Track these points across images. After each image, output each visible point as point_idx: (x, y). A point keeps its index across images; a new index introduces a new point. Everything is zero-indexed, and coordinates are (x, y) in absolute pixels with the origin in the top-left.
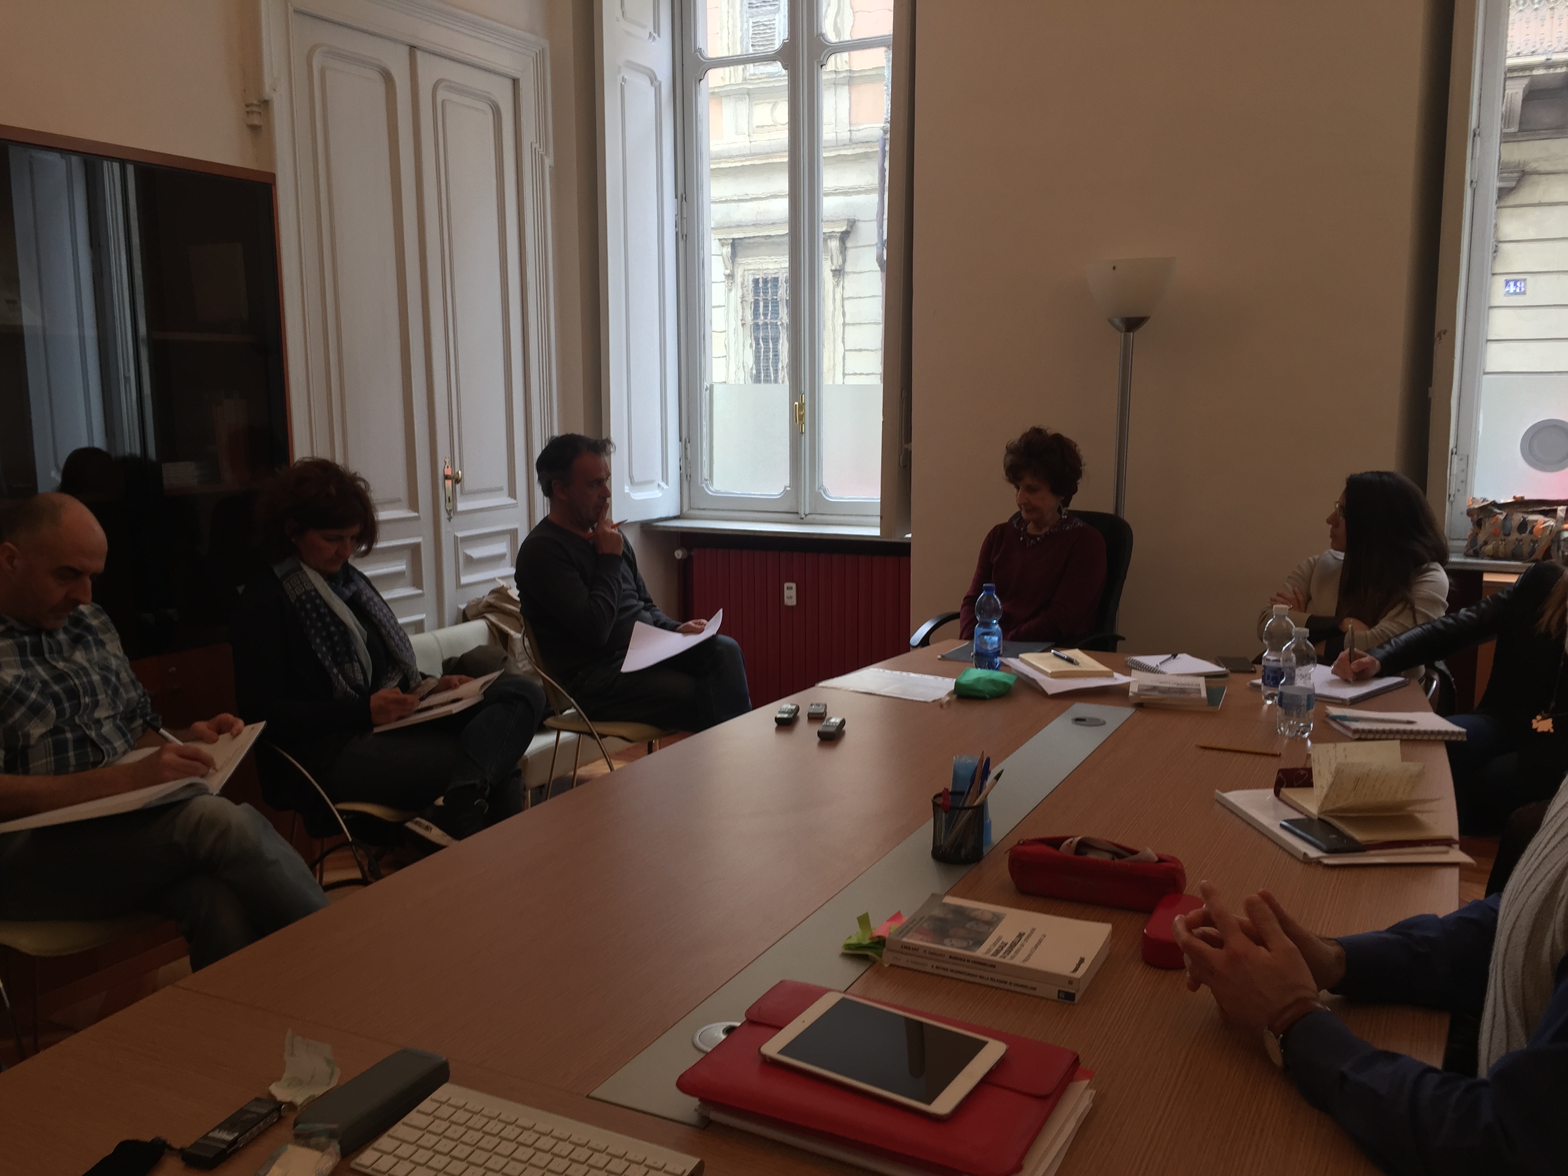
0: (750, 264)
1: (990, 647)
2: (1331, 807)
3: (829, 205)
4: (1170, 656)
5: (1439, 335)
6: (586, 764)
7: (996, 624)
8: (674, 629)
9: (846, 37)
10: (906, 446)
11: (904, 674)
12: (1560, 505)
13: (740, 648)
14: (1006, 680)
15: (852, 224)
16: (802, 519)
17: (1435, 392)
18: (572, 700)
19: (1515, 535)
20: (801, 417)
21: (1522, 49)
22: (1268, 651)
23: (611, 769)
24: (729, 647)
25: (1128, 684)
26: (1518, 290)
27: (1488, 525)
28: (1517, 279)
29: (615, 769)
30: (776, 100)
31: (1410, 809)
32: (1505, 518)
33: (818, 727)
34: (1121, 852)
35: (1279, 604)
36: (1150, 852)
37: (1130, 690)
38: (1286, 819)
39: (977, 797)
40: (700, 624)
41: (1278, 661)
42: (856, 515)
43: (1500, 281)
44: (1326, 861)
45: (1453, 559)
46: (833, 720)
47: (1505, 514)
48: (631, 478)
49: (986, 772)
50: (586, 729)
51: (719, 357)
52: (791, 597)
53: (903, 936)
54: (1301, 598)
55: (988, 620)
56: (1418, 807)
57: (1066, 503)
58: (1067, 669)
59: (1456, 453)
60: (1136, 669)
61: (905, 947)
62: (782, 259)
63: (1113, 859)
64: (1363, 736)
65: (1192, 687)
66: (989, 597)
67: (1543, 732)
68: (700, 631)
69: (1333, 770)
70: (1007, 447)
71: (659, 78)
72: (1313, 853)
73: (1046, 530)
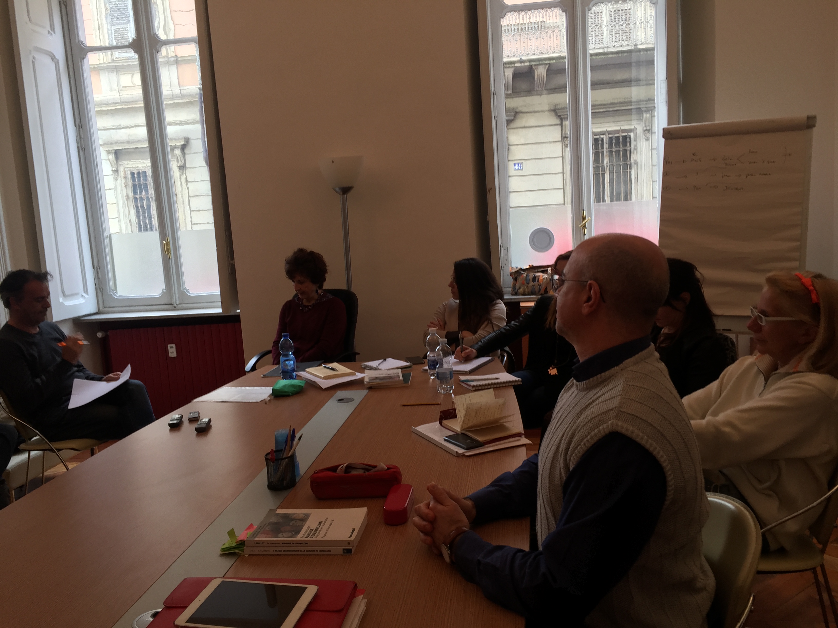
0: (127, 164)
1: (290, 367)
2: (466, 427)
3: (171, 131)
4: (383, 360)
5: (489, 190)
6: (50, 468)
7: (291, 354)
8: (100, 380)
9: (171, 37)
10: (231, 262)
11: (243, 388)
12: (548, 267)
13: (144, 385)
14: (300, 384)
15: (187, 140)
16: (175, 307)
17: (490, 218)
18: (37, 432)
19: (531, 283)
20: (168, 250)
21: (509, 54)
22: (429, 352)
23: (67, 469)
24: (137, 386)
25: (363, 378)
26: (520, 168)
27: (520, 280)
28: (519, 163)
29: (70, 469)
30: (133, 72)
31: (501, 421)
32: (526, 276)
33: (196, 425)
34: (368, 468)
35: (432, 328)
36: (383, 465)
37: (365, 380)
38: (446, 436)
39: (290, 451)
40: (117, 375)
41: (435, 356)
42: (207, 302)
43: (512, 164)
44: (466, 454)
45: (506, 297)
46: (204, 420)
47: (526, 274)
48: (63, 293)
49: (293, 437)
50: (47, 447)
51: (113, 219)
52: (173, 352)
53: (255, 538)
54: (441, 323)
55: (287, 353)
56: (505, 420)
57: (321, 287)
58: (331, 374)
59: (502, 247)
60: (367, 369)
61: (257, 543)
62: (146, 161)
63: (365, 472)
64: (478, 389)
65: (395, 375)
66: (286, 340)
67: (553, 375)
68: (117, 379)
69: (465, 407)
70: (286, 261)
71: (57, 57)
72: (460, 451)
73: (313, 302)
